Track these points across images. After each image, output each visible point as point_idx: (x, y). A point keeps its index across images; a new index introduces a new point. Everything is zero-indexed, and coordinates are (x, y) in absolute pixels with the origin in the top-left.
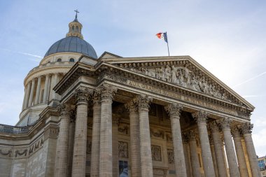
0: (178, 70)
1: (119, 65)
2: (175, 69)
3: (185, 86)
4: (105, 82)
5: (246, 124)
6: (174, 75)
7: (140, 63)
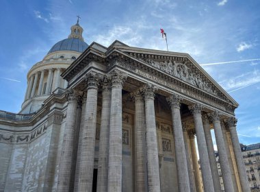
0: (178, 66)
1: (129, 53)
2: (176, 64)
4: (117, 68)
5: (232, 118)
6: (175, 69)
7: (148, 55)
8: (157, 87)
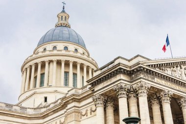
2: (183, 68)
6: (183, 72)
8: (172, 92)
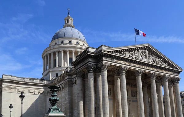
3: (145, 60)
5: (177, 78)
8: (128, 67)
